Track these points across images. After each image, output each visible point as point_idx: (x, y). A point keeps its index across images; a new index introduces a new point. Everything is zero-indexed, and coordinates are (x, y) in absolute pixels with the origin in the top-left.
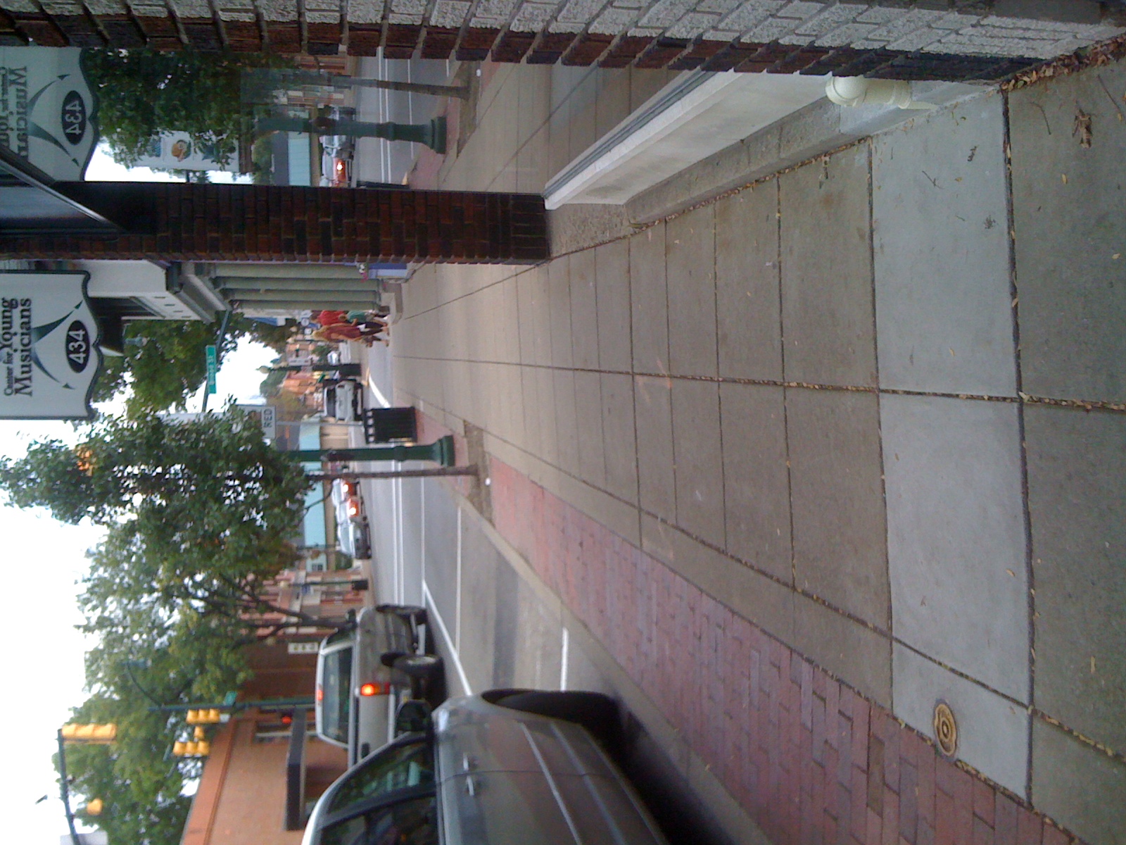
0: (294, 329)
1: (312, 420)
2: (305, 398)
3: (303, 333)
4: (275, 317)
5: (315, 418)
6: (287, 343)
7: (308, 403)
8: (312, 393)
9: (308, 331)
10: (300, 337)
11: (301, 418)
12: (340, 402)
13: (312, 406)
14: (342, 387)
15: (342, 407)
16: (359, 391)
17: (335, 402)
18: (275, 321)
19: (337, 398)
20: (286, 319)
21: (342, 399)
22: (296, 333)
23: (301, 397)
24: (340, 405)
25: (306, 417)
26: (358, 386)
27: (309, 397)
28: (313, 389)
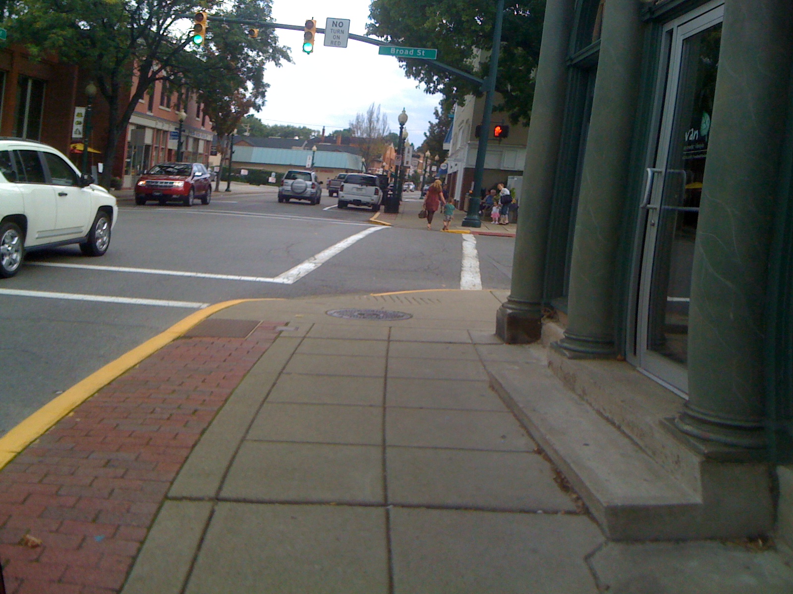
0: (437, 158)
1: (361, 164)
2: (380, 162)
3: (432, 165)
4: (452, 141)
5: (361, 166)
6: (425, 152)
7: (376, 164)
8: (383, 167)
9: (434, 168)
10: (430, 162)
11: (363, 156)
13: (374, 166)
14: (376, 193)
15: (355, 190)
16: (371, 208)
17: (362, 184)
18: (448, 141)
19: (364, 187)
20: (448, 151)
21: (364, 191)
25: (364, 160)
26: (375, 208)
27: (381, 165)
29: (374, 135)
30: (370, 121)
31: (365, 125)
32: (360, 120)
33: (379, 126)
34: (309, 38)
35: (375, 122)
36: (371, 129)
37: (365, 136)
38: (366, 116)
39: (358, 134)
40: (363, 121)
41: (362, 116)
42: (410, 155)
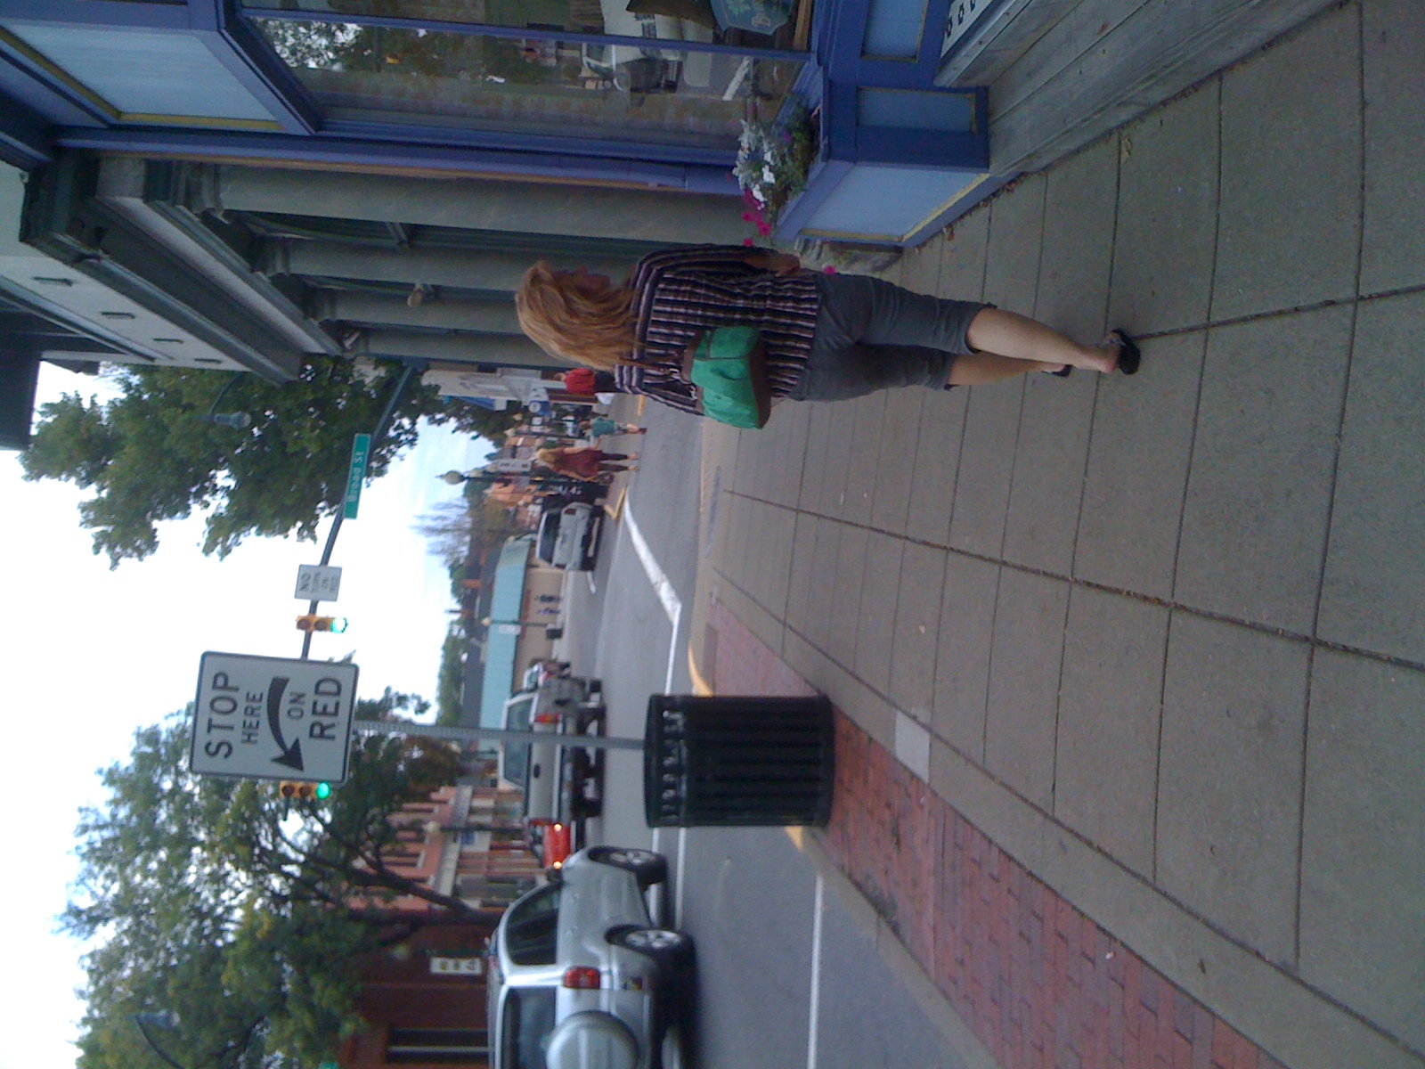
0: (518, 417)
1: (519, 543)
2: (517, 511)
3: (530, 424)
4: (492, 397)
5: (524, 543)
6: (506, 436)
7: (520, 517)
8: (526, 505)
9: (537, 421)
10: (524, 428)
11: (504, 540)
12: (564, 536)
13: (524, 521)
14: (572, 512)
15: (566, 546)
16: (597, 520)
17: (555, 536)
18: (491, 403)
19: (561, 531)
20: (509, 402)
21: (568, 532)
22: (520, 423)
23: (511, 509)
24: (562, 542)
25: (511, 538)
26: (599, 513)
27: (522, 509)
28: (529, 498)
29: (468, 523)
30: (444, 531)
31: (447, 539)
32: (440, 549)
33: (453, 515)
34: (324, 625)
35: (446, 522)
36: (456, 529)
37: (467, 539)
38: (434, 539)
39: (465, 550)
40: (442, 543)
41: (432, 544)
42: (511, 461)
